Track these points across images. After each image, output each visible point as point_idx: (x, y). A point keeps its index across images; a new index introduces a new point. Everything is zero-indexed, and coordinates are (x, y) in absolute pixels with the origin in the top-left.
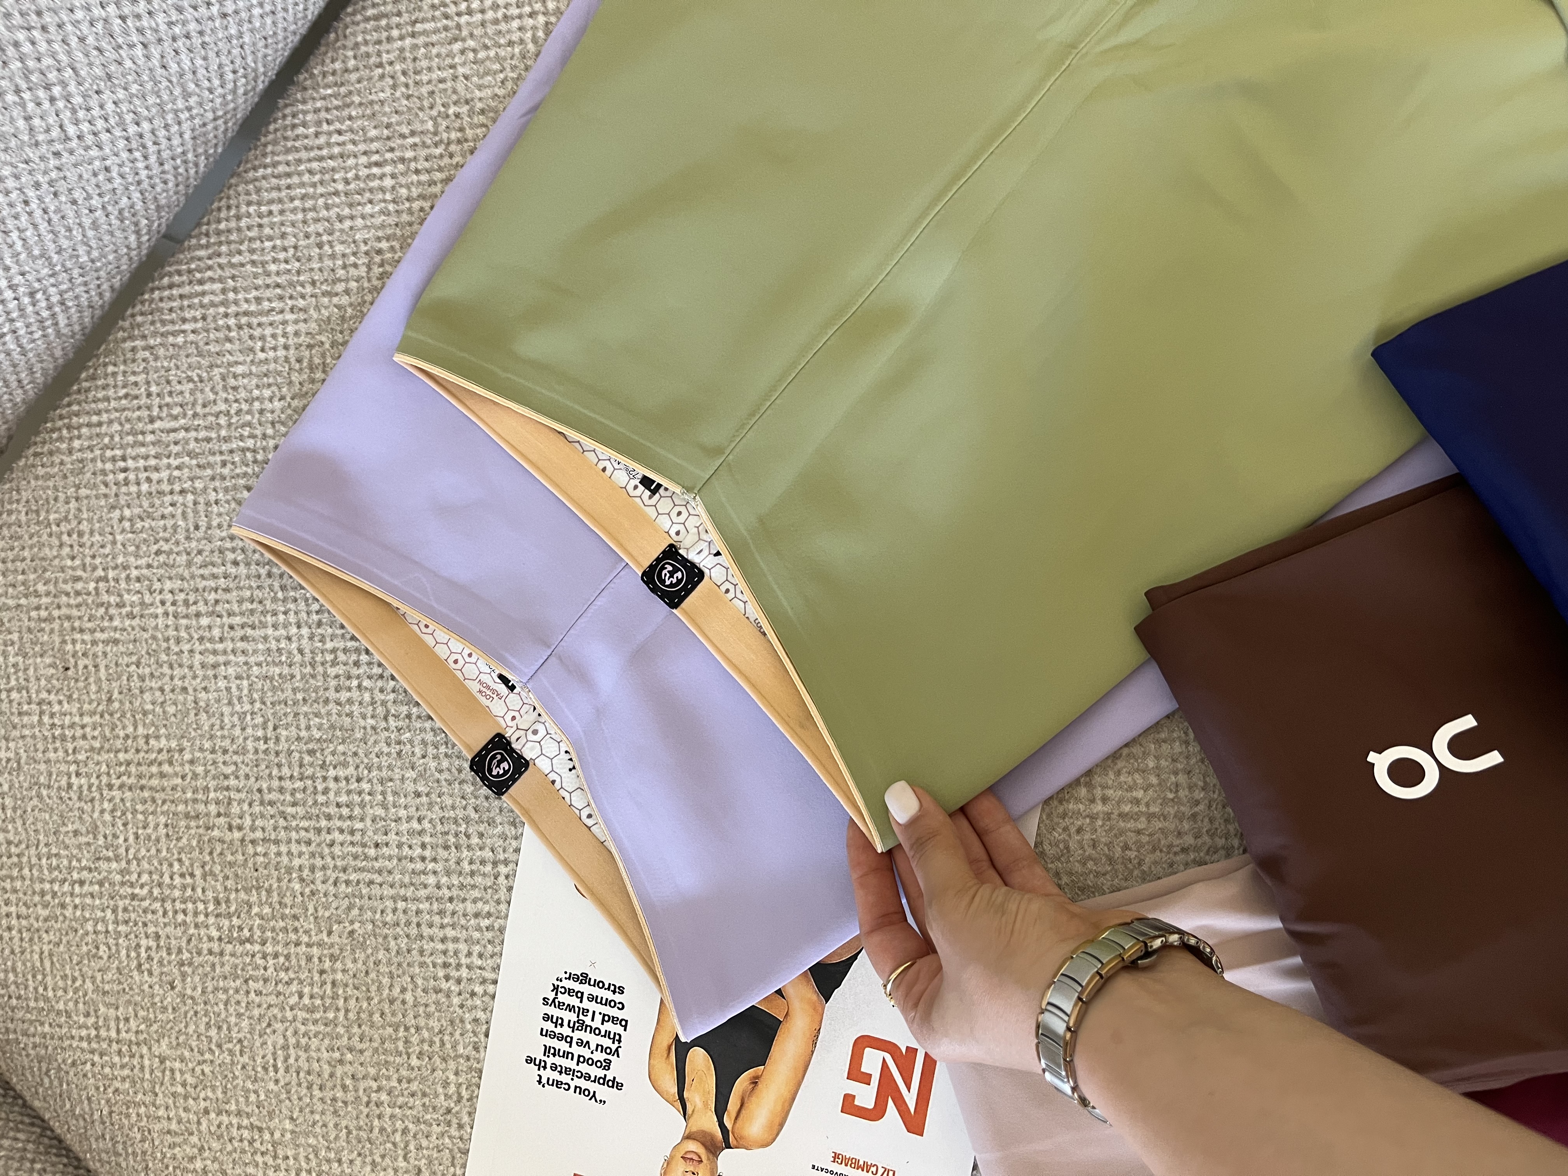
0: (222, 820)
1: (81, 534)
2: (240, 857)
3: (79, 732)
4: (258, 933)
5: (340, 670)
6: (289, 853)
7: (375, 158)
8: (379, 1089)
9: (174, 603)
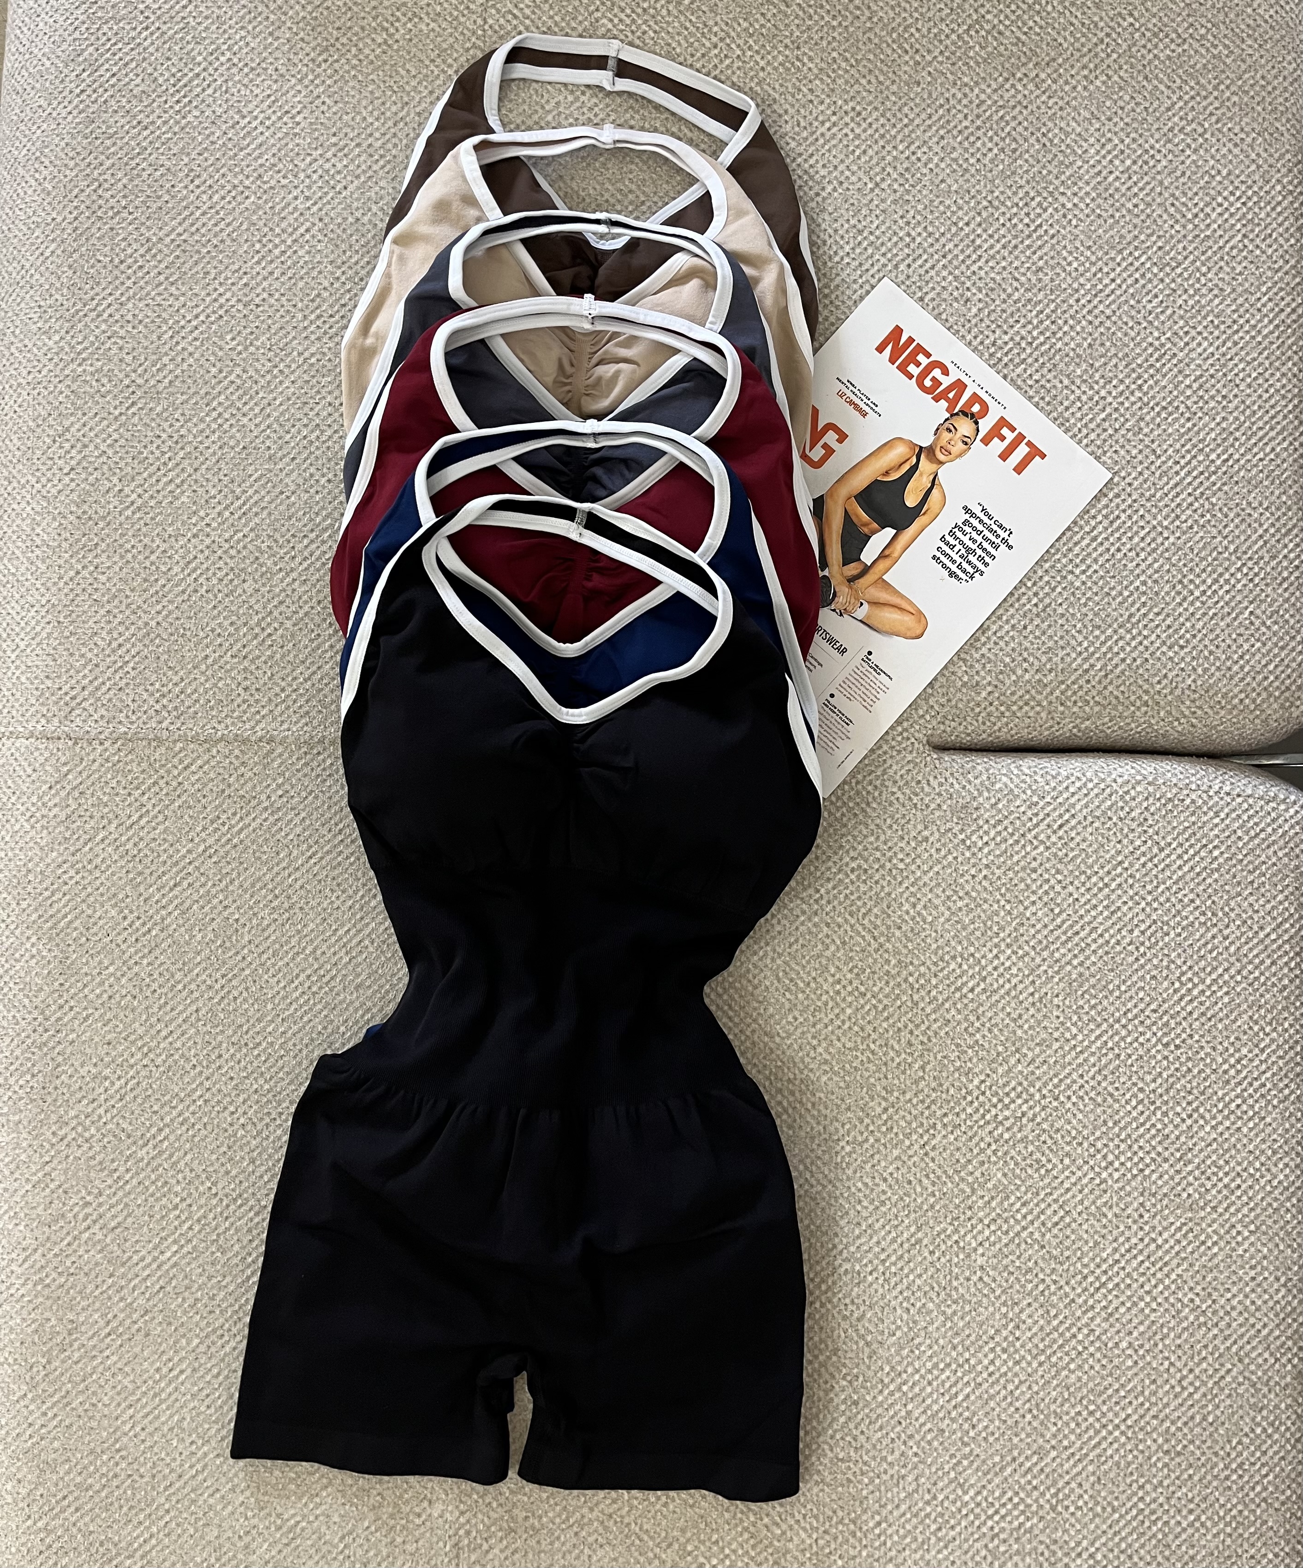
0: (1032, 75)
1: (1236, 145)
2: (1007, 65)
3: (1149, 46)
4: (966, 38)
5: (1034, 204)
6: (984, 91)
7: (1230, 463)
8: (840, 24)
9: (1153, 156)
